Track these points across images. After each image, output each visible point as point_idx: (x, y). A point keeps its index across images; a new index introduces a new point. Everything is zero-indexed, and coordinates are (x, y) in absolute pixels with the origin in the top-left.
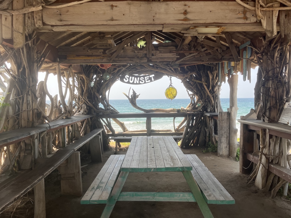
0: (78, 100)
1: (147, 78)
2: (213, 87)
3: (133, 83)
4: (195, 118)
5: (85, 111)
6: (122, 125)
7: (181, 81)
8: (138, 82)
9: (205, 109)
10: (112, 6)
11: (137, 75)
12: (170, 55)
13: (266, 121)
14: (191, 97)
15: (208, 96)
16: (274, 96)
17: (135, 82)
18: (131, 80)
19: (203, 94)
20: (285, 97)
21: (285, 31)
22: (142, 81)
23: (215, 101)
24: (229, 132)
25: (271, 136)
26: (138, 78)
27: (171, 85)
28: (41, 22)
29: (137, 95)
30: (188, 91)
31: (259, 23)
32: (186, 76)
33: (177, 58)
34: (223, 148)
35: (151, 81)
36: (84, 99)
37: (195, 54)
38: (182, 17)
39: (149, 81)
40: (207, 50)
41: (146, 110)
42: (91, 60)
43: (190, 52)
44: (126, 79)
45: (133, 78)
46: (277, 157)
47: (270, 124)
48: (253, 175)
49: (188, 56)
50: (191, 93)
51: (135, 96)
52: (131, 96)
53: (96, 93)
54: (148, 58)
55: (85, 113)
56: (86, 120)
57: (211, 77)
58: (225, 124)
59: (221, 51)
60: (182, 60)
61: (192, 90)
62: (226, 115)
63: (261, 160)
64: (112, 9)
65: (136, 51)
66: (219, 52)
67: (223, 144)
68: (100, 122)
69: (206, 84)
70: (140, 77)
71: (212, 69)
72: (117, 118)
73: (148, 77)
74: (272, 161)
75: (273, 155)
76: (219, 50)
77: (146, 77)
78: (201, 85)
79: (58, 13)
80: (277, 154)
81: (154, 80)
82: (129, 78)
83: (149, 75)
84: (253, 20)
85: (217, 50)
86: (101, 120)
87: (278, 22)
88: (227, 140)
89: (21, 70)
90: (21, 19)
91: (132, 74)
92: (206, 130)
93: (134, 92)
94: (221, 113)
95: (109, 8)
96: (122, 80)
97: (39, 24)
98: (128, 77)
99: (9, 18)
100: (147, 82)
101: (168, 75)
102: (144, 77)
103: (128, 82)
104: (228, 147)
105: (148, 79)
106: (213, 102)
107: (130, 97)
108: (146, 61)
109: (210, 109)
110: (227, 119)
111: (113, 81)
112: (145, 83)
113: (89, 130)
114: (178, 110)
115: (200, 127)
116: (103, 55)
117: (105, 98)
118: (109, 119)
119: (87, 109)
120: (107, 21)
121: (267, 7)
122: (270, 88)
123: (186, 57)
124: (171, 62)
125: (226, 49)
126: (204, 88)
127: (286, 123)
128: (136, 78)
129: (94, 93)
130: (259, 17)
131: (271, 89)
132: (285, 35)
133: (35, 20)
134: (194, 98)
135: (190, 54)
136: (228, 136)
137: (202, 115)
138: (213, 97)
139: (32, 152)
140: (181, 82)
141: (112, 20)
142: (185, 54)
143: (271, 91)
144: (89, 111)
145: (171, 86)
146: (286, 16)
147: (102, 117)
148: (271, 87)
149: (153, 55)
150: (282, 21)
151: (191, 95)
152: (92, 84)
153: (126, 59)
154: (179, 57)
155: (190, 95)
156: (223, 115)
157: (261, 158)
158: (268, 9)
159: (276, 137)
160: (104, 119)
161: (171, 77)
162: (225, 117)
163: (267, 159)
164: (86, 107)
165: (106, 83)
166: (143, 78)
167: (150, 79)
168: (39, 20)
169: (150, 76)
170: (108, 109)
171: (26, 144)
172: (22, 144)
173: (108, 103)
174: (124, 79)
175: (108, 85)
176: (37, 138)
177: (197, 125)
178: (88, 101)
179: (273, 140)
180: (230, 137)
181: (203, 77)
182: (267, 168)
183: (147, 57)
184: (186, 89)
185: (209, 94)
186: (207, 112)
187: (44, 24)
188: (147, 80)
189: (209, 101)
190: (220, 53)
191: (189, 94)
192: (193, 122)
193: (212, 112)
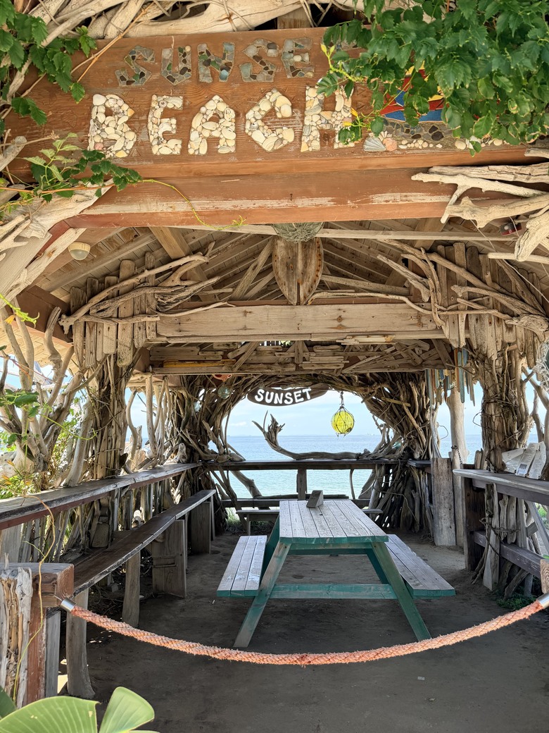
0: (171, 436)
1: (297, 394)
2: (423, 412)
3: (272, 404)
4: (391, 471)
5: (184, 457)
6: (249, 484)
7: (361, 400)
8: (281, 402)
9: (409, 452)
10: (245, 313)
11: (280, 388)
12: (334, 359)
13: (492, 471)
14: (381, 431)
15: (414, 428)
16: (500, 430)
17: (276, 402)
18: (269, 398)
19: (404, 424)
20: (516, 431)
21: (476, 339)
22: (289, 400)
23: (427, 438)
24: (452, 497)
25: (501, 496)
26: (282, 394)
27: (342, 407)
28: (155, 333)
29: (279, 426)
30: (376, 418)
31: (439, 329)
32: (369, 390)
33: (345, 364)
34: (445, 529)
35: (306, 399)
36: (182, 433)
37: (375, 357)
38: (336, 324)
39: (302, 399)
40: (396, 350)
41: (297, 454)
42: (203, 369)
43: (368, 353)
44: (259, 397)
45: (272, 394)
46: (512, 532)
47: (497, 474)
48: (480, 568)
49: (364, 361)
50: (381, 422)
51: (275, 428)
52: (269, 428)
53: (204, 422)
54: (297, 365)
55: (184, 460)
56: (185, 473)
57: (416, 393)
58: (445, 481)
59: (421, 352)
60: (354, 366)
61: (383, 418)
62: (445, 465)
63: (488, 540)
64: (245, 315)
65: (276, 354)
66: (417, 353)
67: (443, 521)
68: (209, 478)
69: (409, 405)
70: (285, 392)
71: (417, 378)
72: (241, 471)
73: (300, 392)
74: (506, 539)
75: (505, 528)
76: (417, 349)
77: (295, 393)
78: (400, 407)
79: (177, 322)
80: (514, 526)
81: (311, 398)
82: (264, 395)
83: (301, 389)
84: (431, 326)
85: (414, 350)
86: (211, 473)
87: (467, 327)
88: (450, 513)
89: (103, 390)
90: (129, 330)
91: (270, 387)
92: (414, 495)
93: (274, 422)
94: (435, 460)
95: (242, 315)
96: (252, 398)
97: (152, 336)
98: (263, 392)
99: (114, 328)
100: (297, 401)
101: (337, 389)
102: (292, 391)
103: (263, 402)
104: (453, 527)
105: (300, 395)
106: (425, 440)
107: (267, 430)
108: (294, 369)
109: (418, 453)
110: (448, 471)
111: (235, 399)
112: (294, 402)
113: (189, 493)
114: (357, 454)
115: (402, 490)
116: (224, 360)
117: (220, 431)
118: (225, 472)
119: (186, 453)
120: (238, 330)
121: (448, 311)
122: (492, 415)
123: (361, 363)
124: (335, 371)
125: (428, 348)
126: (406, 414)
127: (513, 472)
128: (277, 395)
129: (201, 423)
130: (438, 322)
131: (494, 417)
132: (477, 345)
133: (148, 331)
134: (388, 432)
135: (368, 357)
136: (451, 506)
137: (405, 466)
138: (424, 430)
139: (109, 519)
140: (362, 402)
141: (245, 328)
142: (359, 357)
143: (494, 420)
144: (191, 455)
145: (342, 409)
146: (477, 320)
147: (213, 468)
148: (493, 413)
149: (304, 359)
150: (472, 328)
151: (382, 426)
152: (198, 406)
153: (261, 366)
154: (348, 362)
155: (379, 427)
156: (440, 464)
157: (489, 535)
158: (450, 313)
159: (509, 497)
160: (218, 473)
161: (342, 393)
162: (444, 467)
163: (498, 535)
164: (185, 449)
165: (222, 404)
166: (291, 395)
167: (304, 395)
168: (153, 331)
169: (304, 391)
170: (224, 453)
171: (101, 506)
172: (96, 506)
173: (225, 442)
174: (256, 397)
175: (226, 408)
176: (117, 497)
177: (395, 485)
178: (189, 437)
179: (505, 502)
180: (456, 508)
181: (401, 392)
182: (498, 552)
183: (294, 363)
184: (371, 415)
185: (416, 425)
186: (414, 459)
187: (158, 335)
188: (298, 398)
189: (417, 439)
190: (419, 356)
191: (377, 424)
192: (387, 480)
193: (423, 459)
